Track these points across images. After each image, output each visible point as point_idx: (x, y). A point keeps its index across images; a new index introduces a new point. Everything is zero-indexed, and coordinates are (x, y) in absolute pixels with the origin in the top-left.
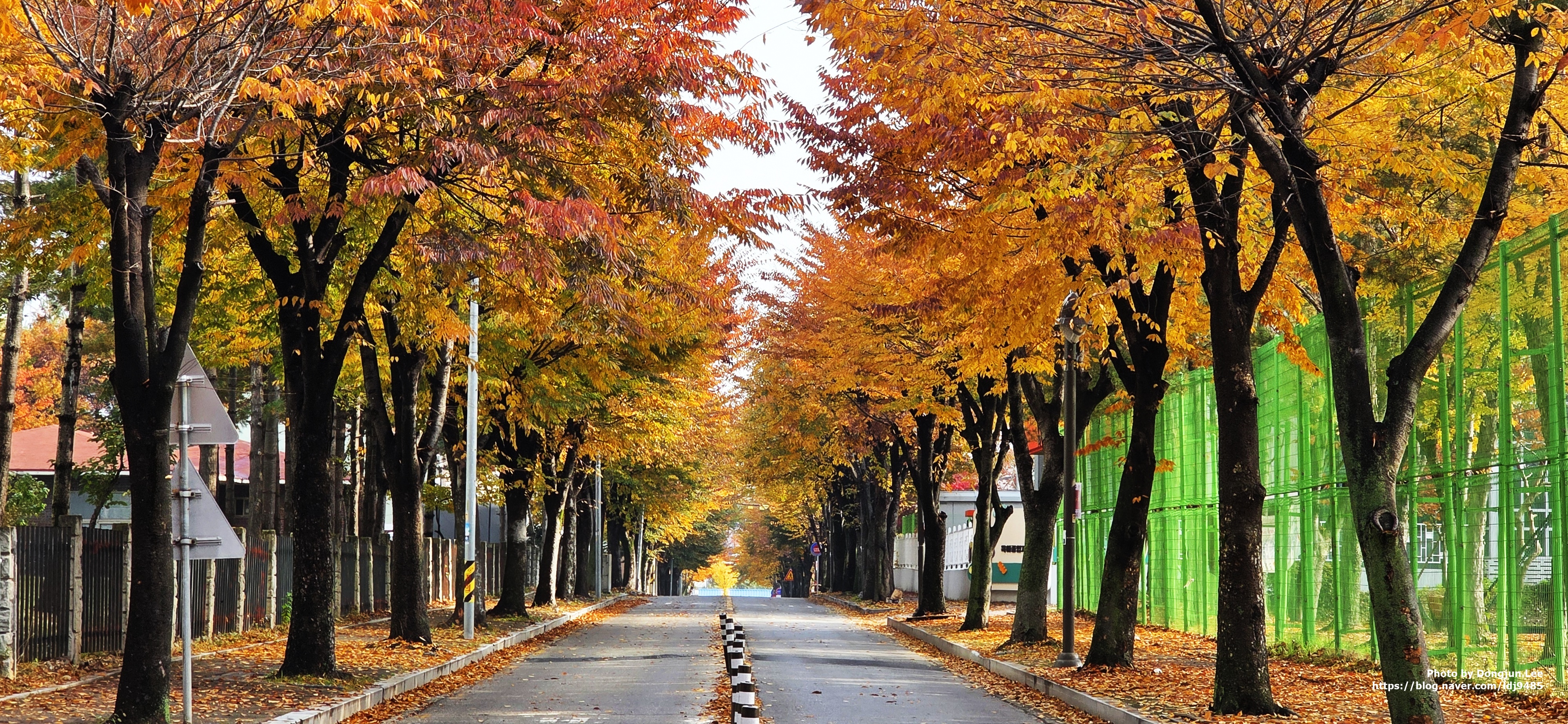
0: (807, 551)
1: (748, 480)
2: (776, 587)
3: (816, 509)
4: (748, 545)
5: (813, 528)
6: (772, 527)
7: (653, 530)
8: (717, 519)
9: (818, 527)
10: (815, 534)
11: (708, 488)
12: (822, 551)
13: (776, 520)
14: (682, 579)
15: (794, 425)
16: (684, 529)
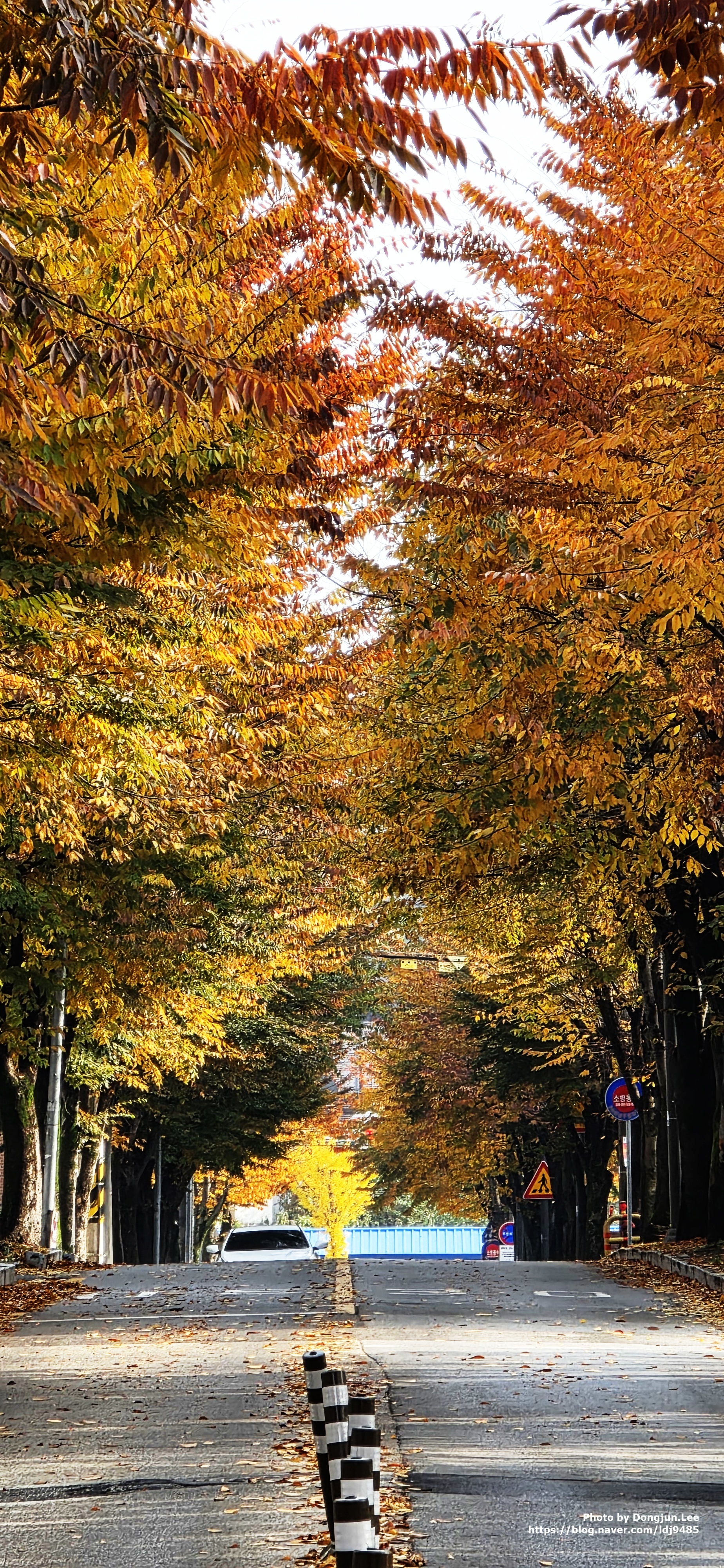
0: (595, 1102)
1: (398, 884)
2: (496, 1218)
3: (616, 972)
4: (406, 1086)
5: (610, 1029)
6: (477, 1030)
7: (98, 1050)
8: (303, 1006)
9: (626, 1026)
10: (618, 1049)
11: (269, 907)
12: (641, 1104)
13: (493, 1007)
14: (194, 1200)
15: (537, 711)
16: (196, 1040)
